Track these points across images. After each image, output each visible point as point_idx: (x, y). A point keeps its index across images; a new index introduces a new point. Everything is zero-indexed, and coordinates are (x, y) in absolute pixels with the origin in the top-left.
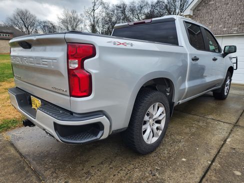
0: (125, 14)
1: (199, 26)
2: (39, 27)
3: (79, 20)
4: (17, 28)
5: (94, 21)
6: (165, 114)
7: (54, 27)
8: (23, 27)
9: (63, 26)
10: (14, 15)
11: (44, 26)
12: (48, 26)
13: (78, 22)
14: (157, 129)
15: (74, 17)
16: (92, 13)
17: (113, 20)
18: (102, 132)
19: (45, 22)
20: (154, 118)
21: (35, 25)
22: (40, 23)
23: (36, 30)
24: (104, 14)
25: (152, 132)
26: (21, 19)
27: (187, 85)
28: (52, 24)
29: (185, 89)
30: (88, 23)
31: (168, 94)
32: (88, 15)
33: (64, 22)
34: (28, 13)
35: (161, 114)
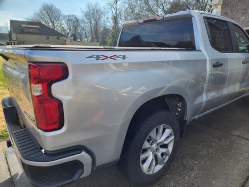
0: (148, 5)
1: (226, 22)
2: (63, 21)
3: (102, 13)
4: (44, 23)
5: (116, 13)
6: (173, 137)
7: (77, 20)
8: (49, 21)
9: (86, 20)
10: (40, 9)
11: (68, 20)
12: (72, 20)
13: (101, 15)
14: (162, 154)
15: (97, 10)
16: (115, 5)
17: (136, 11)
18: (81, 171)
19: (69, 16)
20: (158, 142)
21: (60, 20)
22: (65, 17)
23: (61, 24)
24: (126, 6)
25: (154, 161)
26: (47, 13)
27: (204, 98)
28: (75, 18)
29: (202, 103)
30: (110, 16)
31: (180, 110)
32: (110, 6)
33: (87, 15)
34: (54, 7)
35: (168, 137)
